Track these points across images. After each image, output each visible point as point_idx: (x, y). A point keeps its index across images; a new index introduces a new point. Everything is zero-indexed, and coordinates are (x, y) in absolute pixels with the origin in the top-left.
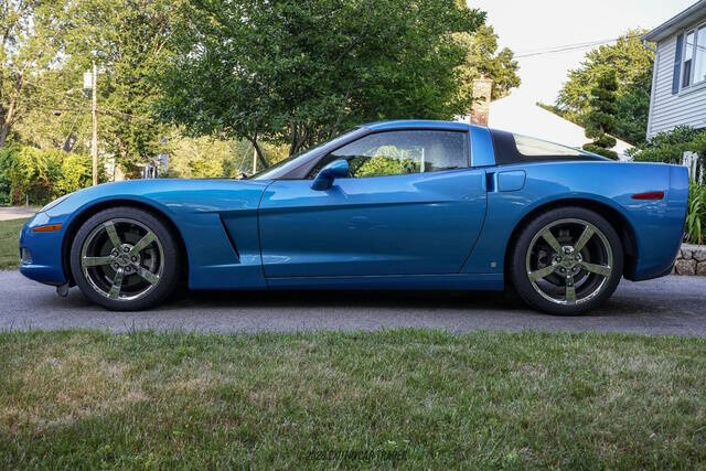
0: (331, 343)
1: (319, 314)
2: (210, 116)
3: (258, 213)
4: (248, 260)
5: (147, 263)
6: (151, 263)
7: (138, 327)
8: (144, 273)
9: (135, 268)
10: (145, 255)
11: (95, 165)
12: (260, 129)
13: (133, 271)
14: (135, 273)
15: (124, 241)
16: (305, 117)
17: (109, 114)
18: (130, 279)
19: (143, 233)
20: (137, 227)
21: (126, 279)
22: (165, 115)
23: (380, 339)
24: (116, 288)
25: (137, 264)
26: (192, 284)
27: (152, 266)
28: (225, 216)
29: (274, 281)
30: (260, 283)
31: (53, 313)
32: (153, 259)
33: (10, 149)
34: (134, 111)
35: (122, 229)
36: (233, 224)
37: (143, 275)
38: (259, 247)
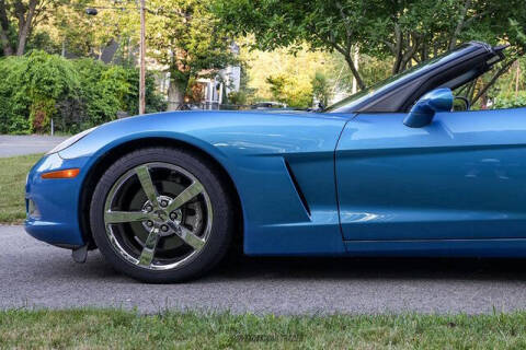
0: (420, 330)
1: (414, 289)
2: (287, 22)
3: (335, 156)
4: (321, 217)
5: (190, 220)
6: (196, 221)
7: (172, 306)
8: (184, 234)
9: (173, 226)
10: (187, 210)
11: (142, 81)
12: (355, 37)
13: (171, 231)
14: (174, 234)
15: (161, 191)
16: (412, 24)
17: (161, 12)
18: (167, 242)
19: (186, 182)
20: (178, 174)
21: (162, 241)
22: (229, 19)
23: (485, 326)
24: (149, 252)
25: (177, 223)
26: (247, 250)
27: (197, 225)
28: (292, 160)
29: (356, 246)
30: (337, 247)
31: (65, 286)
32: (198, 216)
33: (30, 59)
34: (196, 8)
35: (159, 176)
36: (302, 170)
37: (183, 237)
38: (336, 201)
